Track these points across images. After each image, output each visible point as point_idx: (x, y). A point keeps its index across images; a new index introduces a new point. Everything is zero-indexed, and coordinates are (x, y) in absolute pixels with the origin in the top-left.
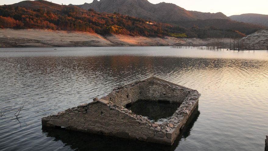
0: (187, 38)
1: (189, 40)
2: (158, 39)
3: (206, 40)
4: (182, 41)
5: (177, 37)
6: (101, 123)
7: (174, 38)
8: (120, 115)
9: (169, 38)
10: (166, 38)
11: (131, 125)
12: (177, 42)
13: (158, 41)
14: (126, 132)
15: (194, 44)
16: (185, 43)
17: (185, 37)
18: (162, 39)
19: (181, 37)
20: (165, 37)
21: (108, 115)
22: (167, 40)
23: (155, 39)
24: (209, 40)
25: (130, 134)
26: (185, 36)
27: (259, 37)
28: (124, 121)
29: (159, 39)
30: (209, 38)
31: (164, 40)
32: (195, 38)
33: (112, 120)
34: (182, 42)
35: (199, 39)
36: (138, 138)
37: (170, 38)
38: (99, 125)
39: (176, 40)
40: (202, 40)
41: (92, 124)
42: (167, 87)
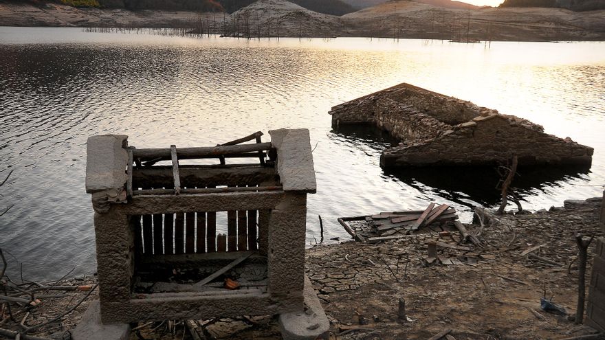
0: (101, 8)
1: (107, 15)
2: (30, 10)
3: (144, 15)
4: (89, 17)
5: (77, 7)
6: (495, 149)
7: (69, 7)
8: (526, 132)
9: (59, 8)
10: (52, 8)
11: (541, 145)
12: (79, 17)
13: (31, 14)
14: (532, 155)
15: (118, 22)
16: (99, 19)
17: (95, 7)
18: (39, 10)
19: (87, 7)
20: (48, 5)
21: (508, 136)
22: (52, 12)
23: (20, 9)
24: (149, 14)
25: (537, 158)
26: (96, 4)
27: (265, 10)
28: (532, 141)
29: (34, 9)
30: (150, 11)
31: (45, 12)
32: (119, 10)
33: (514, 141)
34: (92, 19)
35: (128, 12)
36: (548, 161)
37: (62, 7)
38: (492, 151)
39: (76, 13)
40: (136, 15)
41: (481, 151)
42: (432, 99)
